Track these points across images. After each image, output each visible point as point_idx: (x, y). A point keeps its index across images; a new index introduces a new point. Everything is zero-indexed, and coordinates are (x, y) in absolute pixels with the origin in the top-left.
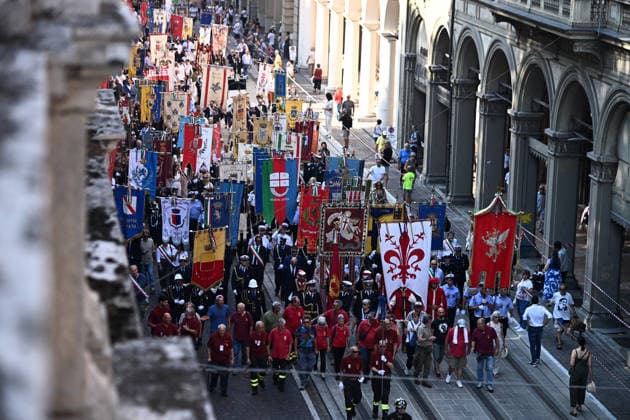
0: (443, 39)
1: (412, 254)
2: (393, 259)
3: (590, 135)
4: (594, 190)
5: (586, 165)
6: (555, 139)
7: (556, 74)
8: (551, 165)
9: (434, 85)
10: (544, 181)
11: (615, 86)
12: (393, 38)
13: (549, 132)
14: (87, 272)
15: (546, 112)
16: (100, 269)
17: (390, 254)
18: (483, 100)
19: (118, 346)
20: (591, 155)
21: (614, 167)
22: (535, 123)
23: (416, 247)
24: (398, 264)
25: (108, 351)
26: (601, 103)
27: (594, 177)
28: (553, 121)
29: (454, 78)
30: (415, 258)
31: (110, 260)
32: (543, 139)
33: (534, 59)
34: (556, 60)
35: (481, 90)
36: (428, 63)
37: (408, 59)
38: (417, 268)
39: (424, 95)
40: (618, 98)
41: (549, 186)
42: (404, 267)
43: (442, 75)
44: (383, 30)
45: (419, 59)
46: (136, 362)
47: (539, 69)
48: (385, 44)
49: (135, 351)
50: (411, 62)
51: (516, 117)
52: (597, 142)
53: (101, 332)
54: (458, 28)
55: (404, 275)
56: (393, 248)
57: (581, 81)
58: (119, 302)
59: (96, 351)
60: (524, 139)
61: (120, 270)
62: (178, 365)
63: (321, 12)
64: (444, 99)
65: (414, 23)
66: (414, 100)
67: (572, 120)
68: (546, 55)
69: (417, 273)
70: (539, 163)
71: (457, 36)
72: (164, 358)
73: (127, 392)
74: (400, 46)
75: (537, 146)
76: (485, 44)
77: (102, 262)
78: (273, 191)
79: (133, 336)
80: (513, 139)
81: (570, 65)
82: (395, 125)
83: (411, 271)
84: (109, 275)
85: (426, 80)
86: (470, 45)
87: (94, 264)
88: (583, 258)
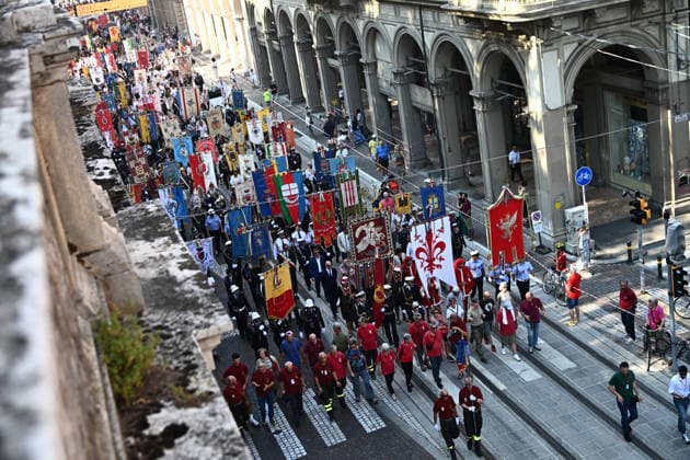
0: (269, 15)
1: (436, 247)
2: (422, 255)
3: (359, 50)
4: (367, 79)
5: (360, 67)
6: (341, 56)
7: (334, 20)
8: (341, 70)
9: (269, 41)
10: (340, 81)
11: (367, 20)
12: (241, 20)
13: (337, 53)
14: (94, 177)
15: (332, 42)
16: (102, 174)
17: (419, 250)
18: (298, 44)
19: (120, 212)
20: (361, 60)
21: (375, 64)
22: (328, 50)
23: (438, 240)
24: (426, 258)
25: (113, 215)
26: (361, 31)
27: (366, 72)
28: (338, 46)
29: (279, 34)
30: (438, 250)
31: (106, 168)
32: (335, 57)
33: (320, 15)
34: (332, 12)
35: (295, 38)
36: (263, 29)
37: (251, 29)
38: (441, 259)
39: (265, 48)
40: (369, 26)
41: (343, 84)
42: (431, 261)
43: (272, 34)
44: (235, 16)
45: (258, 28)
46: (132, 218)
47: (324, 21)
48: (238, 24)
49: (130, 212)
50: (254, 30)
51: (318, 49)
52: (363, 53)
53: (107, 206)
54: (275, 7)
55: (431, 267)
56: (421, 245)
57: (348, 21)
58: (115, 189)
59: (106, 217)
60: (324, 59)
61: (112, 172)
62: (156, 214)
63: (198, 14)
64: (277, 48)
65: (251, 9)
66: (260, 51)
67: (348, 43)
68: (327, 11)
69: (442, 263)
70: (335, 71)
71: (275, 10)
72: (148, 212)
73: (130, 235)
74: (246, 23)
75: (332, 62)
76: (291, 12)
77: (101, 170)
78: (287, 200)
79: (128, 204)
80: (318, 61)
81: (340, 13)
82: (253, 67)
83: (436, 262)
84: (107, 176)
85: (264, 39)
86: (284, 15)
87: (97, 172)
88: (370, 117)
